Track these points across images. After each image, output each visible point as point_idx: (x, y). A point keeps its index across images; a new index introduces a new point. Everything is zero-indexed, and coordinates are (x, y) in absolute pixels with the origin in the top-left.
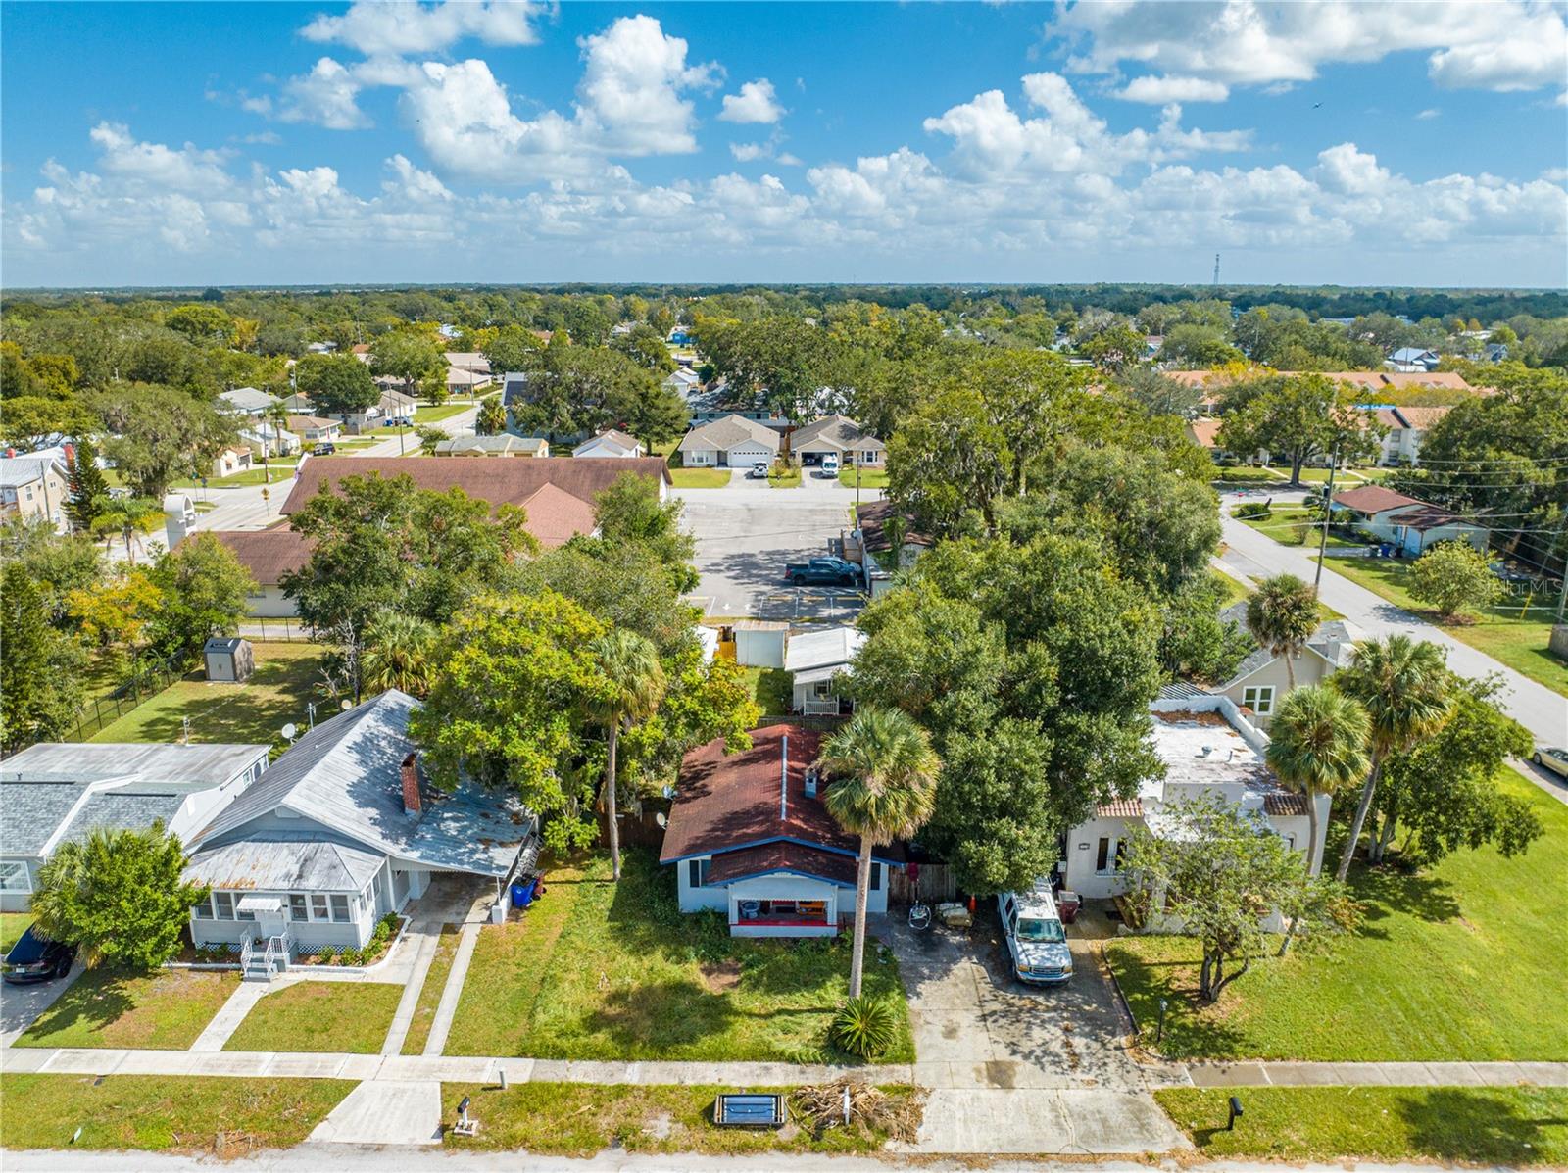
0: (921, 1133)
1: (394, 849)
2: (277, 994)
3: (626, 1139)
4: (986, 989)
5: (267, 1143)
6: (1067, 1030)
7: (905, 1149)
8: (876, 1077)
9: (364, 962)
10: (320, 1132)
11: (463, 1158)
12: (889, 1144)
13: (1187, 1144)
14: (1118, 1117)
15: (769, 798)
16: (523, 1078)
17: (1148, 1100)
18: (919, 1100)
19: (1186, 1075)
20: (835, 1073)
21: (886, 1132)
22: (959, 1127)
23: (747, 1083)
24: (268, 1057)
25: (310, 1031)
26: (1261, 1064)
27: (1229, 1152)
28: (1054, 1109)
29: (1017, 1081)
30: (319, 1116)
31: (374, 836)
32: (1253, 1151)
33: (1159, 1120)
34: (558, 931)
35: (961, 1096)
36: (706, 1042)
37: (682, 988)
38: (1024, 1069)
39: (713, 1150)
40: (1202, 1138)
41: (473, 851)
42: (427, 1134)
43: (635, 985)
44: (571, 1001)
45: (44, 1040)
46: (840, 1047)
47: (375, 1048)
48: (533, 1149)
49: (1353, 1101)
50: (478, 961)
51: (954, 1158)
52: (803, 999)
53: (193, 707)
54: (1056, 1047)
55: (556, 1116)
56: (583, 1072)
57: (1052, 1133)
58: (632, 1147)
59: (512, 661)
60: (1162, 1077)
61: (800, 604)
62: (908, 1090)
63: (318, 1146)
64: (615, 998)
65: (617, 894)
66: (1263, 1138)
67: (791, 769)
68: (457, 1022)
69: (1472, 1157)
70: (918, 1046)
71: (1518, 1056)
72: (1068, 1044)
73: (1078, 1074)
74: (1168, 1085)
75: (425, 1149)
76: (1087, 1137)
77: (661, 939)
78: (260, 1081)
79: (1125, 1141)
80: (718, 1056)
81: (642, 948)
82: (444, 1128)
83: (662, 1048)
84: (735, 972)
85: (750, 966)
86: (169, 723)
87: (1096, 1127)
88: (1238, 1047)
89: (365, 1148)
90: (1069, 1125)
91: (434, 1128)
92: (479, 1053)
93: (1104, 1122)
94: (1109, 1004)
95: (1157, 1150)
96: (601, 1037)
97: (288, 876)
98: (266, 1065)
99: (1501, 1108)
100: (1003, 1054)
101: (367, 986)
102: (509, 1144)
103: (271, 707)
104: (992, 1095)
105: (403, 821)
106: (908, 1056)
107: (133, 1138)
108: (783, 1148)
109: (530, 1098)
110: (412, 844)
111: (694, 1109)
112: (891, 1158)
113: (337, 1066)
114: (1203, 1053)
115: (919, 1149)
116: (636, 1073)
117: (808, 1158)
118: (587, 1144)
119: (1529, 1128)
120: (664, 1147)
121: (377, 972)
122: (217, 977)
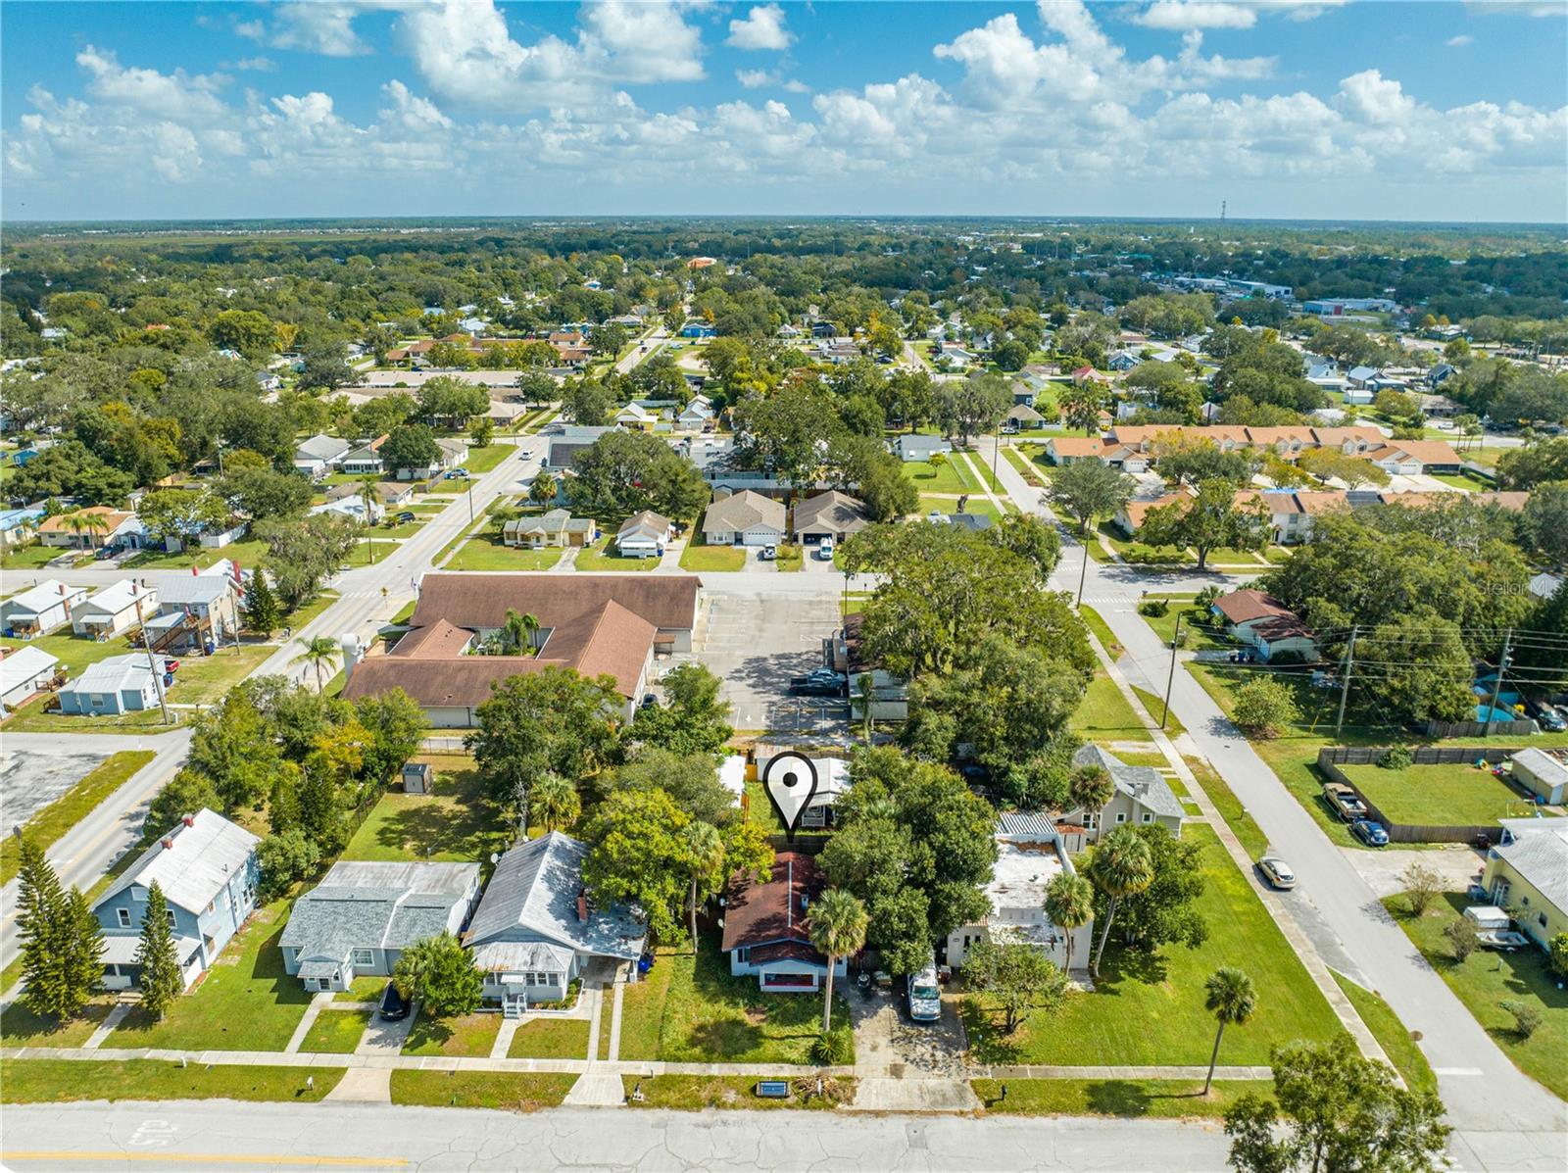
0: (855, 1100)
1: (578, 945)
2: (525, 1026)
3: (715, 1103)
4: (895, 1024)
5: (545, 1105)
6: (934, 1047)
7: (847, 1108)
8: (835, 1071)
9: (566, 1007)
10: (568, 1100)
11: (639, 1112)
12: (840, 1106)
13: (981, 1107)
14: (950, 1094)
15: (781, 910)
16: (662, 1073)
17: (968, 1085)
18: (855, 1084)
19: (989, 1073)
20: (815, 1070)
21: (838, 1100)
22: (874, 1098)
23: (772, 1075)
24: (531, 1061)
25: (548, 1047)
26: (1028, 1067)
27: (1000, 1110)
28: (920, 1089)
29: (905, 1075)
30: (566, 1092)
31: (565, 937)
32: (1013, 1111)
33: (971, 1096)
34: (666, 987)
35: (876, 1082)
36: (750, 1053)
37: (736, 1023)
38: (909, 1068)
39: (756, 1108)
40: (988, 1104)
41: (620, 944)
42: (620, 1100)
43: (712, 1021)
44: (679, 1031)
45: (416, 1051)
46: (817, 1057)
47: (584, 1056)
48: (671, 1107)
49: (1066, 1087)
50: (626, 1006)
51: (870, 1112)
52: (800, 1029)
53: (405, 816)
54: (927, 1057)
55: (680, 1091)
56: (691, 1069)
57: (918, 1101)
58: (718, 1107)
59: (641, 843)
60: (977, 1072)
61: (801, 716)
62: (850, 1079)
63: (569, 1106)
64: (701, 1028)
65: (697, 964)
66: (1018, 1104)
67: (794, 888)
68: (622, 1042)
69: (1117, 1114)
70: (857, 1056)
71: (1158, 1063)
72: (933, 1055)
73: (936, 1071)
74: (978, 1077)
75: (620, 1108)
76: (934, 1103)
77: (724, 993)
78: (531, 1074)
79: (952, 1105)
80: (757, 1061)
81: (713, 999)
82: (627, 1098)
83: (728, 1057)
84: (763, 1013)
85: (771, 1009)
86: (393, 832)
87: (939, 1098)
88: (1018, 1057)
89: (591, 1107)
90: (927, 1097)
91: (622, 1098)
92: (636, 1059)
93: (944, 1095)
94: (958, 1033)
95: (966, 1110)
96: (697, 1050)
97: (525, 963)
98: (531, 1066)
99: (1138, 1089)
100: (900, 1061)
101: (571, 1021)
102: (660, 1105)
103: (454, 817)
104: (892, 1082)
105: (579, 926)
106: (852, 1061)
107: (480, 1102)
108: (789, 1107)
109: (666, 1082)
110: (587, 941)
111: (746, 1088)
112: (840, 1112)
113: (568, 1066)
114: (1000, 1061)
115: (854, 1108)
116: (716, 1069)
117: (801, 1112)
118: (696, 1105)
119: (1147, 1100)
120: (733, 1106)
121: (574, 1013)
122: (490, 1016)
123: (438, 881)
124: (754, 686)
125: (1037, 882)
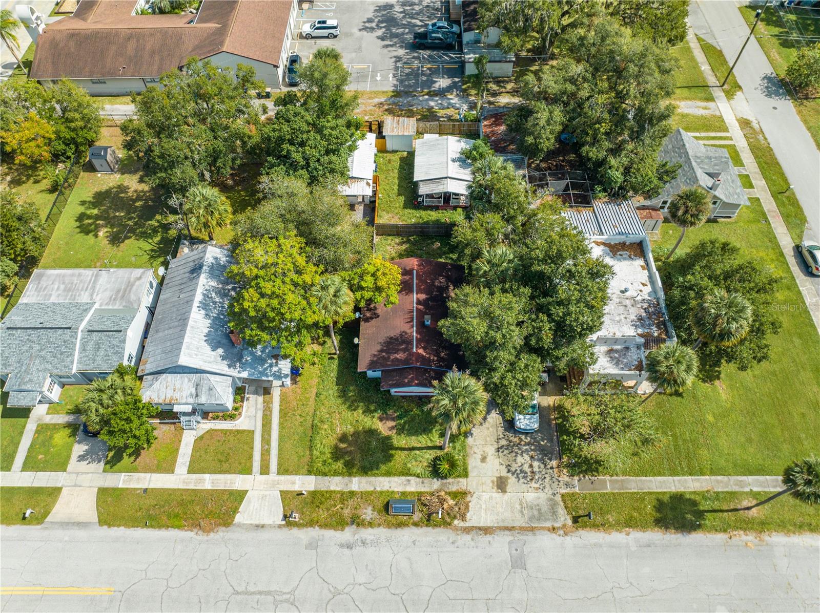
0: (468, 516)
1: (234, 373)
2: (201, 438)
3: (356, 521)
4: (501, 430)
5: (219, 525)
6: (532, 457)
7: (462, 524)
10: (238, 518)
11: (295, 531)
12: (456, 522)
13: (569, 522)
14: (545, 508)
15: (406, 328)
16: (312, 488)
17: (558, 498)
18: (468, 498)
19: (577, 485)
20: (436, 484)
21: (455, 517)
22: (483, 515)
23: (400, 489)
24: (207, 476)
25: (220, 461)
26: (608, 478)
27: (584, 526)
28: (521, 504)
29: (509, 489)
30: (236, 511)
31: (223, 367)
32: (595, 526)
33: (561, 511)
34: (314, 391)
35: (485, 496)
36: (383, 468)
37: (371, 432)
38: (512, 480)
39: (389, 525)
40: (575, 520)
41: (271, 366)
42: (279, 520)
43: (352, 430)
44: (326, 441)
45: (115, 468)
46: (437, 470)
47: (248, 471)
48: (321, 526)
49: (639, 498)
50: (283, 414)
51: (480, 529)
52: (422, 440)
54: (526, 468)
55: (328, 510)
56: (336, 484)
57: (518, 516)
58: (358, 525)
60: (567, 485)
61: (423, 74)
62: (463, 494)
63: (239, 525)
64: (343, 438)
65: (339, 366)
66: (599, 519)
67: (419, 302)
68: (280, 449)
69: (676, 529)
70: (470, 468)
71: (713, 472)
72: (531, 466)
73: (533, 485)
74: (568, 490)
75: (280, 526)
76: (531, 518)
77: (362, 400)
78: (207, 491)
79: (546, 520)
80: (388, 474)
81: (352, 408)
82: (285, 517)
83: (366, 470)
84: (393, 419)
85: (400, 417)
86: (89, 217)
87: (536, 513)
88: (600, 469)
89: (257, 526)
90: (526, 512)
91: (281, 516)
92: (291, 473)
93: (539, 510)
94: (551, 440)
95: (556, 525)
96: (339, 465)
97: (191, 395)
98: (208, 482)
99: (694, 503)
100: (504, 473)
101: (238, 431)
102: (311, 524)
103: (139, 198)
104: (497, 495)
105: (236, 351)
106: (465, 474)
107: (169, 523)
108: (416, 524)
109: (317, 498)
110: (243, 367)
111: (380, 504)
112: (456, 529)
113: (236, 482)
114: (585, 472)
115: (467, 524)
116: (358, 483)
117: (425, 529)
118: (339, 523)
119: (702, 514)
120: (371, 524)
121: (241, 423)
122: (172, 427)
123: (119, 291)
124: (382, 38)
125: (627, 294)
